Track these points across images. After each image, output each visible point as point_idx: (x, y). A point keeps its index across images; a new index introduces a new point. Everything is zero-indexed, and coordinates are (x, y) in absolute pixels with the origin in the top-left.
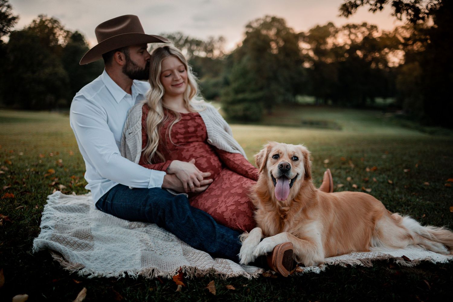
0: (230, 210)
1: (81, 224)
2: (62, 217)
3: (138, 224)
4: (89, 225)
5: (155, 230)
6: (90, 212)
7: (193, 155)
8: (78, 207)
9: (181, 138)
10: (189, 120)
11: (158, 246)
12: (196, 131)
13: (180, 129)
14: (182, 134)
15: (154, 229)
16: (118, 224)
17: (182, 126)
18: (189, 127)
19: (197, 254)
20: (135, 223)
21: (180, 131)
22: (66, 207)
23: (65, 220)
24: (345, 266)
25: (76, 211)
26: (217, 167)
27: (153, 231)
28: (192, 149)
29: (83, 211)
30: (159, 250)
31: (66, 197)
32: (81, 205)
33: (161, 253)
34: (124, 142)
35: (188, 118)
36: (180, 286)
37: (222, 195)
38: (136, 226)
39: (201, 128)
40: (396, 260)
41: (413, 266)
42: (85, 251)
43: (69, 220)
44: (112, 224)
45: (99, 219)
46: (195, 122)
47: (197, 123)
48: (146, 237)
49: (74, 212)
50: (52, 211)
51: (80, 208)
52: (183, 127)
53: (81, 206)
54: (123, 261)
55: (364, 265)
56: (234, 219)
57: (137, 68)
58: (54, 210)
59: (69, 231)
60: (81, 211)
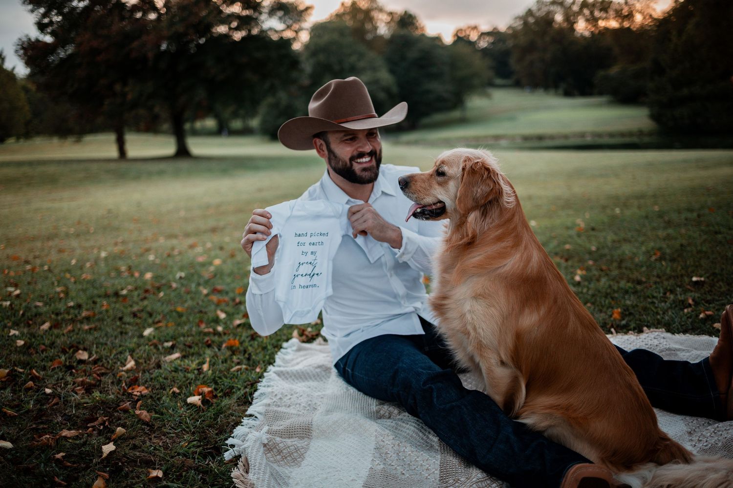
1: (306, 407)
2: (282, 394)
3: (389, 409)
4: (316, 409)
5: (409, 426)
6: (330, 380)
8: (314, 372)
11: (403, 459)
15: (408, 424)
16: (361, 408)
20: (386, 407)
22: (297, 371)
23: (285, 400)
25: (311, 378)
27: (405, 427)
29: (320, 378)
30: (403, 466)
31: (305, 349)
32: (319, 367)
33: (403, 472)
38: (386, 414)
42: (289, 467)
43: (290, 399)
44: (352, 408)
45: (337, 397)
48: (389, 440)
49: (306, 379)
50: (272, 380)
51: (317, 372)
53: (318, 370)
58: (277, 378)
59: (282, 423)
60: (318, 379)
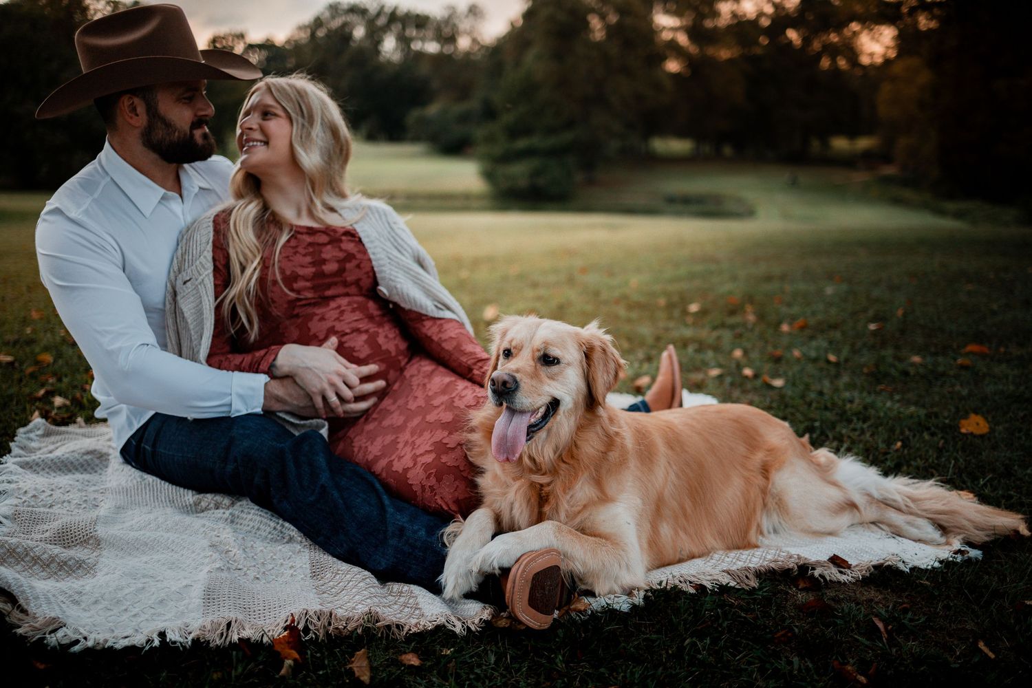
0: (423, 464)
1: (80, 505)
2: (36, 489)
3: (215, 499)
4: (97, 506)
5: (251, 515)
6: (110, 470)
7: (336, 329)
8: (81, 460)
9: (305, 289)
10: (325, 245)
11: (253, 557)
12: (342, 271)
13: (303, 266)
14: (307, 280)
15: (250, 513)
16: (170, 501)
17: (308, 259)
18: (324, 261)
19: (343, 574)
20: (209, 496)
21: (301, 272)
22: (52, 460)
23: (43, 496)
24: (692, 591)
25: (77, 469)
26: (393, 354)
27: (246, 518)
28: (334, 314)
29: (93, 469)
30: (255, 566)
31: (58, 434)
32: (88, 453)
33: (258, 576)
34: (173, 305)
35: (323, 239)
36: (289, 662)
37: (406, 426)
38: (212, 505)
39: (354, 263)
40: (813, 568)
41: (854, 581)
42: (76, 579)
43: (51, 495)
44: (154, 501)
45: (127, 489)
46: (341, 250)
47: (346, 251)
48: (227, 534)
49: (70, 471)
50: (16, 474)
51: (86, 460)
52: (310, 263)
53: (88, 457)
54: (161, 602)
55: (738, 583)
56: (430, 486)
57: (174, 133)
58: (20, 470)
59: (46, 527)
60: (89, 469)
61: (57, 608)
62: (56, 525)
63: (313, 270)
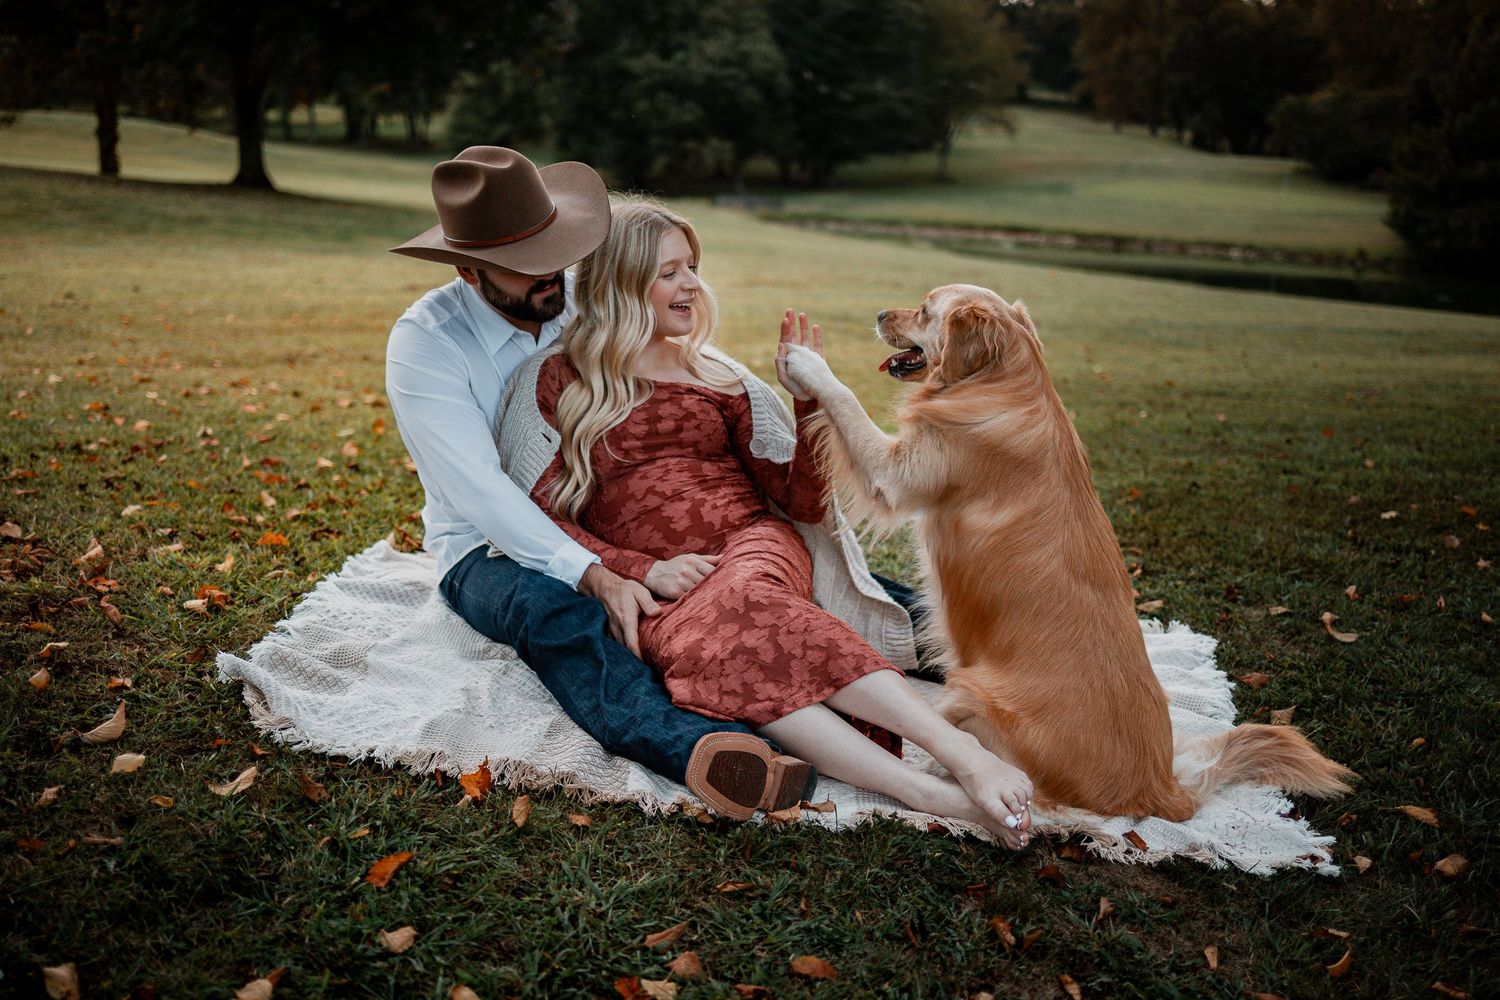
2: (340, 610)
4: (386, 636)
6: (428, 605)
7: (656, 489)
8: (401, 590)
9: (634, 449)
10: (664, 401)
11: (499, 707)
12: (679, 429)
13: (636, 423)
14: (638, 439)
16: (462, 645)
18: (660, 419)
20: (500, 646)
22: (371, 586)
23: (341, 619)
25: (394, 599)
27: (518, 672)
28: (658, 473)
29: (410, 601)
30: (497, 716)
31: (398, 559)
32: (410, 584)
33: (494, 725)
36: (468, 797)
38: (499, 656)
39: (694, 422)
40: (1090, 840)
42: (327, 693)
43: (350, 618)
44: (446, 642)
46: (681, 407)
47: (685, 409)
48: (486, 683)
49: (387, 599)
50: (329, 593)
51: (406, 591)
53: (409, 588)
54: (387, 725)
58: (338, 590)
59: (327, 645)
60: (407, 601)
61: (293, 710)
62: (335, 645)
63: (646, 428)
